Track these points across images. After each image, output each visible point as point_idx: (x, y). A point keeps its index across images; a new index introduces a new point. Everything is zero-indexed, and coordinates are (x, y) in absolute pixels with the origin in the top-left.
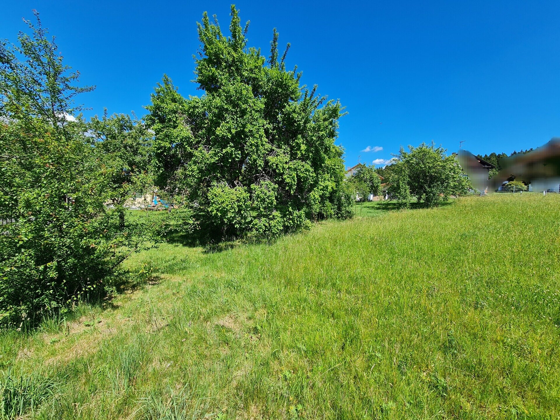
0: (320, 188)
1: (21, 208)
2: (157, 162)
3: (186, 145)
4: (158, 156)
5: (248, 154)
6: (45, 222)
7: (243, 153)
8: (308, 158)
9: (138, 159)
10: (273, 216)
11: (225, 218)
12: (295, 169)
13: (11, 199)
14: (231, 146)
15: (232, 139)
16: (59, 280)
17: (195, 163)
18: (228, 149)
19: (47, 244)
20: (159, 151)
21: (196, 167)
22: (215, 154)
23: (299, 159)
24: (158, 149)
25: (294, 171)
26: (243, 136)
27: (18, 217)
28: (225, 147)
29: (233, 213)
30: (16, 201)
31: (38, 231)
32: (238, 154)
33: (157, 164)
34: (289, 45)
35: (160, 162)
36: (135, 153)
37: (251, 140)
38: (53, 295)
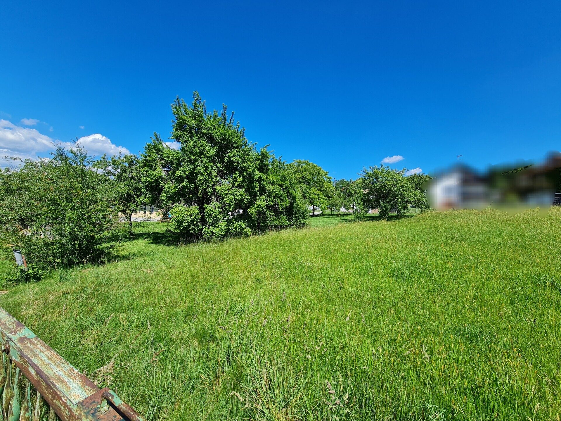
0: (256, 206)
1: (67, 220)
2: (145, 190)
3: (160, 181)
4: (148, 187)
5: (199, 186)
6: (76, 226)
7: (195, 185)
8: (243, 186)
10: (219, 225)
11: (181, 226)
12: (233, 195)
13: (63, 216)
14: (186, 182)
15: (187, 177)
16: (79, 250)
17: (166, 192)
18: (184, 184)
19: (75, 234)
20: (146, 184)
21: (165, 194)
22: (176, 187)
23: (236, 187)
25: (232, 195)
26: (194, 175)
27: (65, 223)
28: (183, 182)
29: (186, 223)
30: (65, 217)
31: (72, 228)
32: (193, 186)
33: (145, 192)
34: (233, 113)
35: (147, 191)
37: (200, 177)
38: (76, 257)
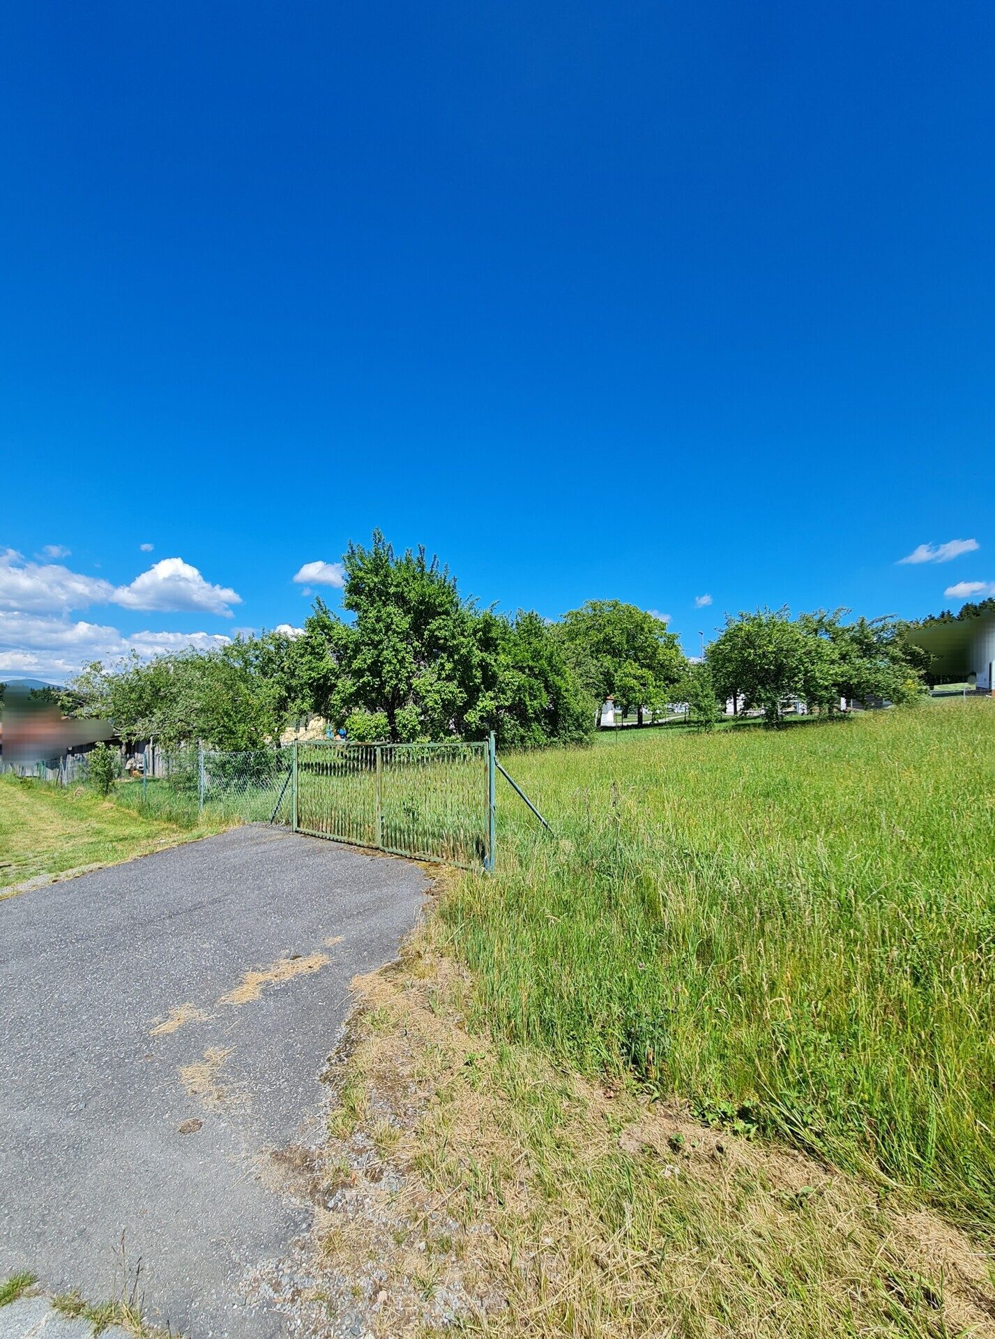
0: (478, 708)
3: (330, 676)
4: (311, 685)
5: (386, 681)
7: (381, 680)
8: (454, 677)
9: (294, 682)
12: (438, 692)
14: (367, 676)
15: (369, 669)
17: (339, 693)
18: (365, 679)
21: (338, 696)
22: (354, 685)
23: (444, 679)
24: (309, 679)
26: (379, 664)
28: (363, 676)
32: (377, 681)
34: (435, 555)
35: (311, 691)
36: (293, 675)
37: (387, 667)
